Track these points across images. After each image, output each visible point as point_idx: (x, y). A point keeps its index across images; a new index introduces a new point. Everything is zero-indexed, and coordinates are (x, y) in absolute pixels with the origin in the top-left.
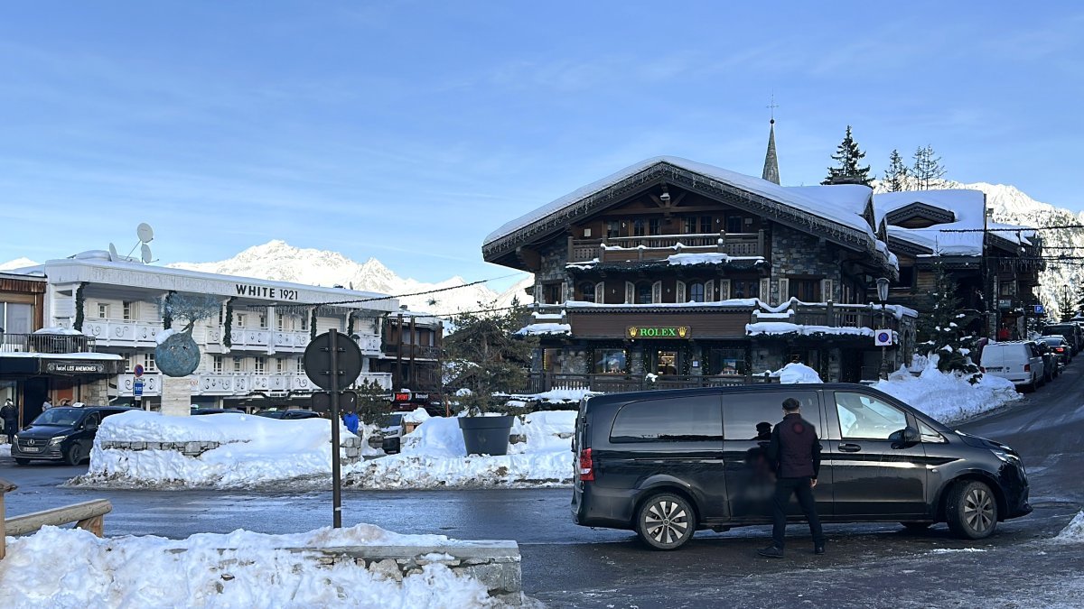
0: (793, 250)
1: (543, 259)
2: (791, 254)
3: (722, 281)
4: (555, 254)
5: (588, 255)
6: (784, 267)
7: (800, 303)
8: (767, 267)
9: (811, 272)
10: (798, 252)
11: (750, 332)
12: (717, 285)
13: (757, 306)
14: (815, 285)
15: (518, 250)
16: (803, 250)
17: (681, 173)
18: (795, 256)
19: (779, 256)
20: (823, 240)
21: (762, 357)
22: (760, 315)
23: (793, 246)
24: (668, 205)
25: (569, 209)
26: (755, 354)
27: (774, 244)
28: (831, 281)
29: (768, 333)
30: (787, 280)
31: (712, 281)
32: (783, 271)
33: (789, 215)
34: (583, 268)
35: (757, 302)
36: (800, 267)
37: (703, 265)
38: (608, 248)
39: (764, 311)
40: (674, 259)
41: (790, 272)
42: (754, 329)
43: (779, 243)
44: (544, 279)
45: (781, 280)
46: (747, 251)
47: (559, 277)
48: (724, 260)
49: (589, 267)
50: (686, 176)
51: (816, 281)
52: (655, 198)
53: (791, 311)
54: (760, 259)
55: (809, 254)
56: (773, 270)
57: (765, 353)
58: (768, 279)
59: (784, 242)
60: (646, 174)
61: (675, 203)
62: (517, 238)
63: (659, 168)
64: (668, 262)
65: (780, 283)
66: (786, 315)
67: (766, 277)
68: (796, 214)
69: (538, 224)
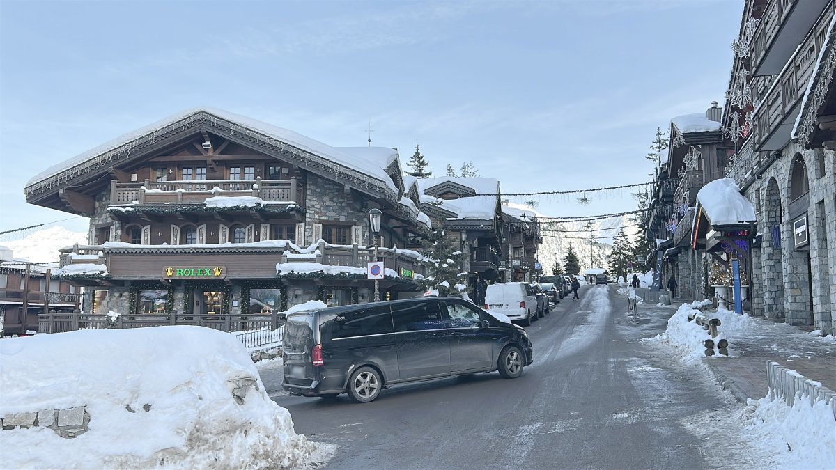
0: (326, 199)
1: (97, 204)
2: (324, 202)
3: (262, 225)
5: (130, 198)
6: (317, 213)
7: (327, 245)
8: (301, 212)
9: (342, 219)
10: (331, 200)
11: (280, 271)
12: (257, 229)
13: (288, 247)
14: (348, 231)
15: (61, 191)
16: (335, 199)
17: (220, 122)
18: (328, 203)
19: (313, 203)
20: (347, 187)
21: (297, 296)
22: (290, 256)
23: (326, 195)
24: (211, 153)
25: (112, 153)
26: (290, 293)
27: (308, 192)
28: (360, 227)
29: (296, 273)
30: (321, 225)
31: (253, 225)
32: (317, 217)
33: (318, 164)
34: (123, 210)
35: (288, 244)
36: (333, 214)
37: (238, 208)
38: (148, 191)
39: (293, 251)
40: (211, 202)
41: (323, 218)
42: (284, 268)
43: (313, 191)
45: (314, 225)
46: (281, 196)
47: (108, 220)
48: (258, 204)
49: (130, 209)
50: (224, 125)
51: (348, 226)
52: (198, 147)
53: (318, 252)
54: (292, 204)
55: (342, 202)
56: (307, 215)
57: (299, 292)
58: (303, 224)
59: (318, 190)
60: (187, 122)
61: (218, 151)
62: (60, 180)
63: (199, 117)
64: (205, 205)
65: (314, 227)
66: (314, 256)
67: (301, 222)
68: (324, 163)
69: (81, 167)
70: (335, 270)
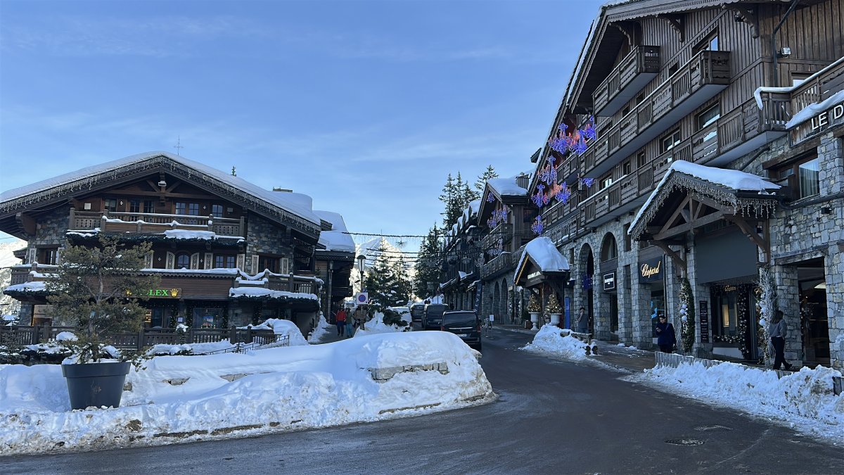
0: (262, 235)
2: (261, 238)
3: (206, 254)
4: (52, 223)
5: (88, 225)
6: (255, 247)
7: (271, 274)
8: (245, 244)
9: (274, 252)
10: (266, 236)
11: (233, 294)
12: (202, 257)
13: (239, 275)
14: (276, 262)
15: (19, 215)
16: (269, 235)
17: (178, 166)
18: (264, 239)
19: (253, 238)
21: (237, 315)
22: (242, 282)
23: (262, 232)
24: (163, 191)
25: (74, 184)
26: (231, 312)
27: (249, 229)
28: (288, 259)
29: (248, 296)
30: (258, 257)
31: (198, 254)
32: (255, 249)
33: (265, 207)
34: (84, 235)
35: (238, 271)
36: (267, 247)
37: (195, 240)
38: (109, 220)
39: (244, 278)
40: (170, 234)
41: (260, 251)
42: (237, 292)
43: (253, 228)
44: (39, 243)
45: (253, 256)
46: (230, 232)
47: (56, 242)
48: (212, 237)
49: (90, 235)
50: (183, 169)
51: (278, 258)
52: (152, 184)
53: (266, 279)
54: (241, 239)
55: (274, 238)
56: (248, 248)
57: (239, 311)
58: (244, 255)
59: (257, 228)
60: (148, 163)
61: (170, 189)
63: (159, 160)
64: (165, 235)
65: (253, 258)
66: (262, 282)
67: (242, 253)
68: (270, 207)
70: (276, 294)
